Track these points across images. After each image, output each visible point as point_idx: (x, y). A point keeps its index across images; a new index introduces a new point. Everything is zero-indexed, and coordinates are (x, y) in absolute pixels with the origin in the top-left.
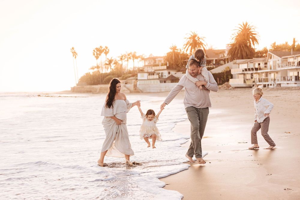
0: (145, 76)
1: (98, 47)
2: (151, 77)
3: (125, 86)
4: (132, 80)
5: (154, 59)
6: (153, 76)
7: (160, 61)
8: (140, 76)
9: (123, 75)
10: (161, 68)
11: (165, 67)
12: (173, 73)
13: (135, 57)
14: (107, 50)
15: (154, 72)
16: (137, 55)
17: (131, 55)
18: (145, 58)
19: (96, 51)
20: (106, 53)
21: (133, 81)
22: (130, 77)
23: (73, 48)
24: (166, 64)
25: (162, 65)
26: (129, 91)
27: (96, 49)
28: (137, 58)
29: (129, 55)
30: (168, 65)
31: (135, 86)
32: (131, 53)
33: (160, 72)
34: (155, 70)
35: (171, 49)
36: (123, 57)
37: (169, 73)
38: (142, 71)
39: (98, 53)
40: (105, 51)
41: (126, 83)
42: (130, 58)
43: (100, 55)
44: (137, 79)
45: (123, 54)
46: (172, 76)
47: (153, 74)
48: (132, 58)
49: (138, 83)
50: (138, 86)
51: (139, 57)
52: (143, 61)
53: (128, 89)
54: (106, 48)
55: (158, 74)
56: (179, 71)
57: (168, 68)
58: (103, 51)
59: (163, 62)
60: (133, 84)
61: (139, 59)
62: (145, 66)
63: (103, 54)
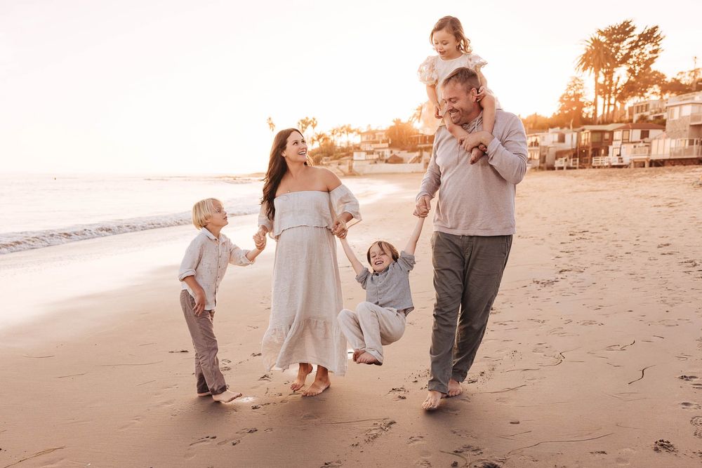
0: (363, 156)
1: (304, 118)
2: (370, 157)
3: (338, 168)
4: (346, 160)
5: (373, 133)
6: (371, 155)
7: (381, 136)
8: (356, 156)
9: (334, 155)
10: (381, 145)
11: (387, 145)
12: (396, 152)
13: (349, 131)
14: (315, 122)
15: (374, 151)
16: (352, 128)
17: (344, 129)
18: (362, 131)
19: (301, 123)
20: (314, 126)
21: (348, 161)
22: (343, 156)
23: (270, 119)
24: (388, 141)
25: (383, 142)
26: (343, 174)
27: (302, 121)
28: (351, 132)
29: (342, 128)
30: (390, 142)
31: (351, 167)
32: (344, 126)
33: (381, 150)
34: (375, 149)
35: (394, 121)
36: (335, 131)
37: (391, 152)
38: (358, 148)
39: (304, 125)
40: (312, 123)
41: (339, 164)
42: (343, 132)
43: (306, 128)
44: (352, 160)
45: (335, 127)
46: (395, 156)
47: (373, 154)
48: (346, 132)
49: (354, 164)
50: (353, 167)
51: (354, 130)
52: (360, 135)
53: (342, 171)
54: (314, 119)
55: (379, 153)
56: (403, 149)
57: (390, 146)
58: (310, 123)
59: (384, 138)
60: (348, 165)
61: (355, 133)
62: (362, 142)
63: (310, 127)
